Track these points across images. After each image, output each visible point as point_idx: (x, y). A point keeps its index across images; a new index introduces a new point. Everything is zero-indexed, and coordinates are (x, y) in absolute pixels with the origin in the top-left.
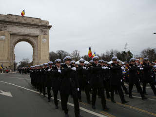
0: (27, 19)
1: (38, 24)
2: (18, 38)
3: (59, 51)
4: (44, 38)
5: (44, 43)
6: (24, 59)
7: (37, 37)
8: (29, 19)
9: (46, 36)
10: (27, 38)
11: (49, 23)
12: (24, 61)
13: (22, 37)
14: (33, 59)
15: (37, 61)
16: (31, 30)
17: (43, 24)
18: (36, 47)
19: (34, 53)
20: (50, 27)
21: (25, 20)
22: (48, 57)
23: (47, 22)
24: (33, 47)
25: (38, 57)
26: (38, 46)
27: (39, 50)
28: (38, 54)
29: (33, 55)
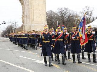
3: (61, 9)
12: (10, 24)
14: (23, 23)
18: (26, 3)
19: (23, 12)
24: (22, 4)
25: (29, 19)
26: (28, 2)
27: (31, 8)
28: (29, 14)
29: (22, 16)
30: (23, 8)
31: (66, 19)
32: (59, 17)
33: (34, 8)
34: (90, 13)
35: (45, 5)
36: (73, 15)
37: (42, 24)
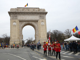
0: (30, 9)
1: (38, 12)
2: (24, 23)
3: (55, 31)
4: (42, 21)
5: (43, 25)
6: (29, 38)
7: (37, 21)
8: (31, 9)
9: (44, 20)
10: (31, 23)
11: (45, 10)
12: (29, 39)
13: (27, 23)
14: (36, 38)
15: (38, 39)
16: (33, 17)
17: (41, 11)
18: (37, 29)
19: (35, 33)
20: (46, 13)
21: (28, 10)
22: (46, 36)
23: (44, 10)
24: (35, 29)
25: (38, 36)
26: (38, 28)
27: (39, 31)
28: (38, 34)
29: (35, 35)
30: (35, 31)
31: (57, 36)
32: (54, 35)
33: (41, 31)
34: (69, 32)
35: (46, 29)
36: (61, 34)
37: (45, 39)
